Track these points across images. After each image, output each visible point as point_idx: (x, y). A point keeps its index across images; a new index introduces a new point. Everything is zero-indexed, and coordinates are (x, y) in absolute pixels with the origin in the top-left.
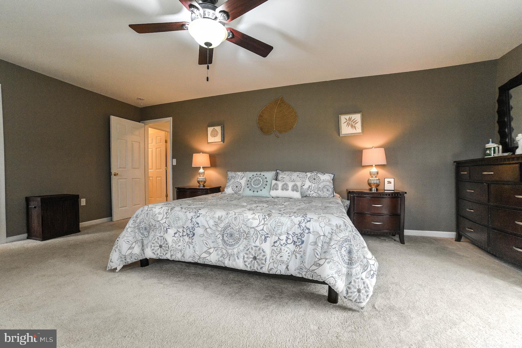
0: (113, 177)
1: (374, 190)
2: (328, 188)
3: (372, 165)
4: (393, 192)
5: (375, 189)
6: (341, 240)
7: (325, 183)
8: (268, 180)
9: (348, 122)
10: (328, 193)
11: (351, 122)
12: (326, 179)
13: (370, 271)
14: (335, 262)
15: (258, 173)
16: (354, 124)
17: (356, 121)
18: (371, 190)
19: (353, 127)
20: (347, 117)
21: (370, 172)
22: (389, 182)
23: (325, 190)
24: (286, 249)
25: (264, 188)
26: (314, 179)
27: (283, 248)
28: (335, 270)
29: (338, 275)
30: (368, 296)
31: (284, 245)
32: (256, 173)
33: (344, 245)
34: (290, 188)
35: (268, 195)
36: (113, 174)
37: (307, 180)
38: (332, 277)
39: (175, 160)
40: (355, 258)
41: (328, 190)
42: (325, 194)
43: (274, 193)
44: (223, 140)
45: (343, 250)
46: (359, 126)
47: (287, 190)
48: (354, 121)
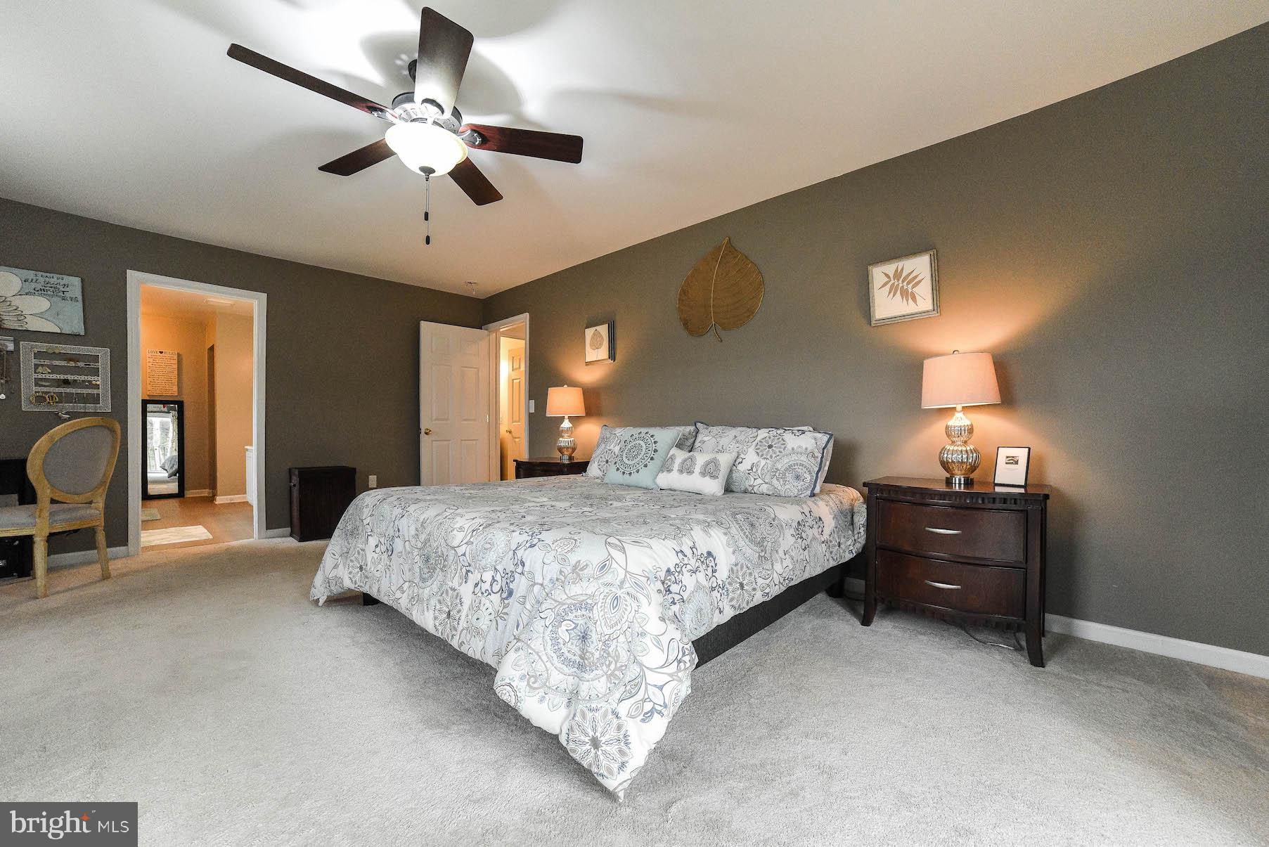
0: (423, 437)
1: (957, 482)
2: (800, 470)
3: (955, 408)
4: (1022, 491)
5: (960, 480)
6: (569, 601)
7: (794, 457)
8: (658, 446)
9: (892, 282)
10: (796, 484)
11: (900, 282)
12: (800, 447)
13: (644, 701)
14: (531, 652)
15: (644, 430)
16: (910, 286)
17: (916, 277)
18: (949, 482)
19: (908, 295)
20: (890, 268)
21: (947, 427)
22: (1013, 461)
23: (789, 476)
24: (489, 604)
25: (646, 466)
26: (770, 447)
27: (483, 599)
28: (523, 671)
29: (528, 684)
30: (623, 765)
31: (486, 594)
32: (639, 430)
33: (571, 616)
34: (697, 469)
35: (649, 484)
36: (423, 431)
37: (751, 450)
38: (510, 685)
39: (532, 402)
40: (593, 654)
41: (798, 477)
42: (787, 486)
43: (664, 480)
44: (612, 356)
45: (564, 628)
46: (924, 291)
47: (690, 472)
48: (910, 277)
